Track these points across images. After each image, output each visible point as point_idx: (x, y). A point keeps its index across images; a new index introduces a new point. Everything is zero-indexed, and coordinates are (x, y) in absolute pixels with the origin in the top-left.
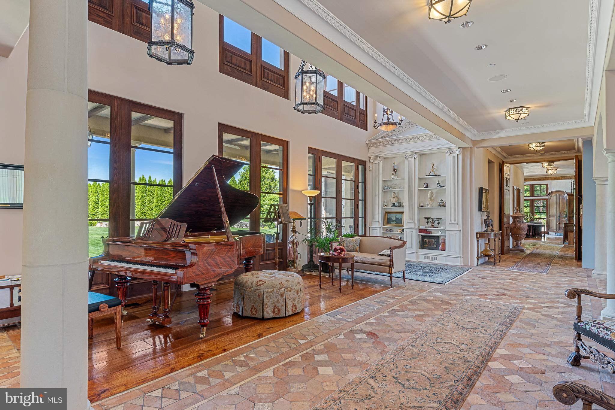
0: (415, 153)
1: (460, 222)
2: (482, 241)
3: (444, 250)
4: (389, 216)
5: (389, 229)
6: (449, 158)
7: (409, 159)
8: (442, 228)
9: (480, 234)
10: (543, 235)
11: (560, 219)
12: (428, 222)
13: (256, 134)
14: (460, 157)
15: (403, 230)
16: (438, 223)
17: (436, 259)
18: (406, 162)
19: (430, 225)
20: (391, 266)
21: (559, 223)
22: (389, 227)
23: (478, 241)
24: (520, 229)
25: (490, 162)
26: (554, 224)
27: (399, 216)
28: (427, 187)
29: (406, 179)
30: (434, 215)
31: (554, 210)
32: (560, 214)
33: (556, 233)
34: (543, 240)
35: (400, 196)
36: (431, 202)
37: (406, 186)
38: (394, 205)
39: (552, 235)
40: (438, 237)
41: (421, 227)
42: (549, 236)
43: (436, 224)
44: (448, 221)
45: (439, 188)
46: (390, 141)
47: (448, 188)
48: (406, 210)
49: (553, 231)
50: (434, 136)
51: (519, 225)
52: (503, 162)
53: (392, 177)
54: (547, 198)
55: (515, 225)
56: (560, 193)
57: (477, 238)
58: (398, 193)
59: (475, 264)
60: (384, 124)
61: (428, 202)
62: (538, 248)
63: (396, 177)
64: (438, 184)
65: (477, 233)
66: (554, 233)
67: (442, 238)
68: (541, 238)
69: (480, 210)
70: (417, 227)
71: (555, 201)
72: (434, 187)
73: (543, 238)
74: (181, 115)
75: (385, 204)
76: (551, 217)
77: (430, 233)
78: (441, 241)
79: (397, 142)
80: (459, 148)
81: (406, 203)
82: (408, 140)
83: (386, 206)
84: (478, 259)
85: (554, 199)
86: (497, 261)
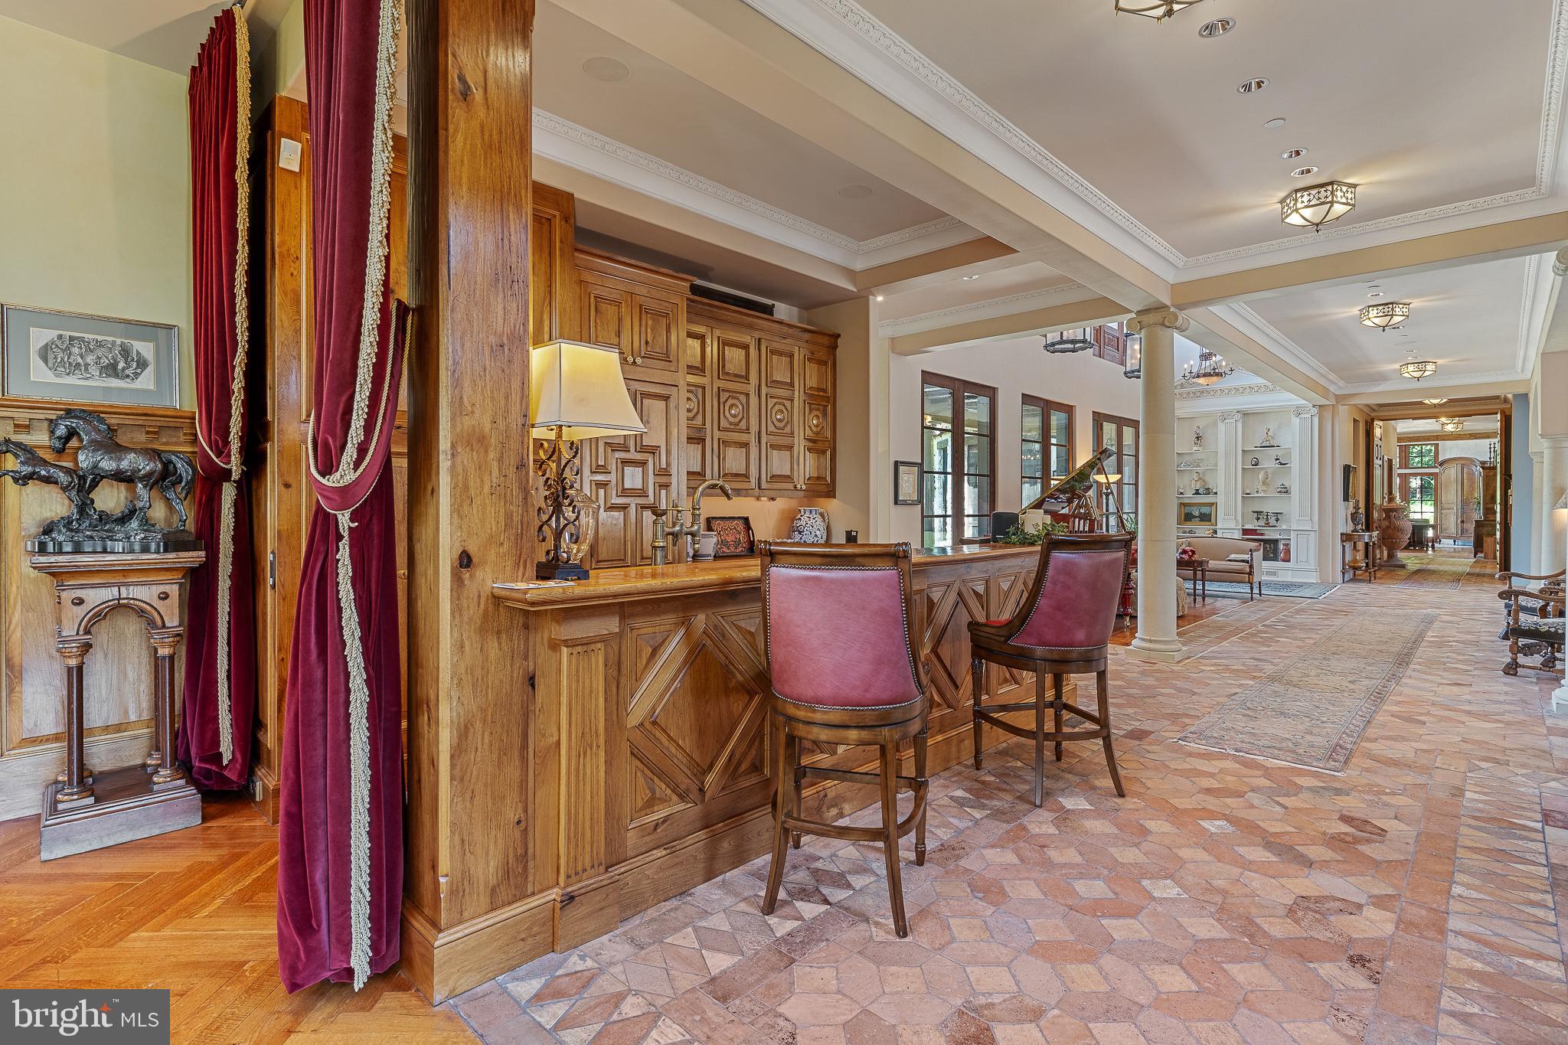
0: (1238, 412)
1: (1316, 518)
2: (1348, 546)
3: (1289, 561)
4: (1188, 510)
5: (1187, 530)
6: (1296, 421)
7: (1226, 421)
8: (1284, 527)
9: (1347, 535)
10: (1430, 544)
11: (1463, 513)
12: (1258, 519)
13: (1047, 402)
14: (1316, 420)
15: (1215, 532)
16: (1277, 520)
17: (1274, 574)
18: (1221, 427)
19: (1262, 522)
20: (1250, 573)
21: (1463, 522)
22: (1188, 526)
23: (1344, 546)
24: (1400, 530)
25: (1355, 421)
26: (1451, 522)
27: (1205, 510)
28: (1257, 465)
29: (1221, 450)
30: (1269, 507)
31: (1451, 496)
32: (1465, 503)
33: (1455, 541)
34: (1430, 551)
35: (1208, 478)
36: (1264, 488)
37: (1221, 464)
38: (1197, 493)
39: (1447, 543)
40: (1276, 542)
41: (1248, 527)
42: (1441, 546)
43: (1272, 521)
44: (1295, 516)
45: (1277, 466)
47: (1295, 465)
48: (1220, 500)
49: (1449, 538)
50: (1271, 387)
51: (1397, 523)
52: (1373, 420)
53: (1195, 448)
54: (1436, 470)
55: (1390, 522)
56: (1464, 462)
57: (1342, 541)
58: (1203, 473)
59: (1340, 580)
60: (1205, 375)
61: (1260, 487)
62: (1428, 564)
63: (1201, 449)
64: (1277, 459)
65: (1342, 534)
66: (1452, 541)
67: (1283, 542)
68: (1427, 549)
69: (1346, 498)
70: (1240, 527)
71: (1452, 479)
72: (1268, 464)
73: (1430, 549)
74: (994, 390)
75: (1181, 491)
76: (1444, 509)
77: (1262, 534)
78: (1281, 547)
80: (1314, 406)
81: (1221, 490)
82: (1226, 391)
83: (1181, 493)
84: (1343, 573)
85: (1452, 472)
86: (1373, 578)
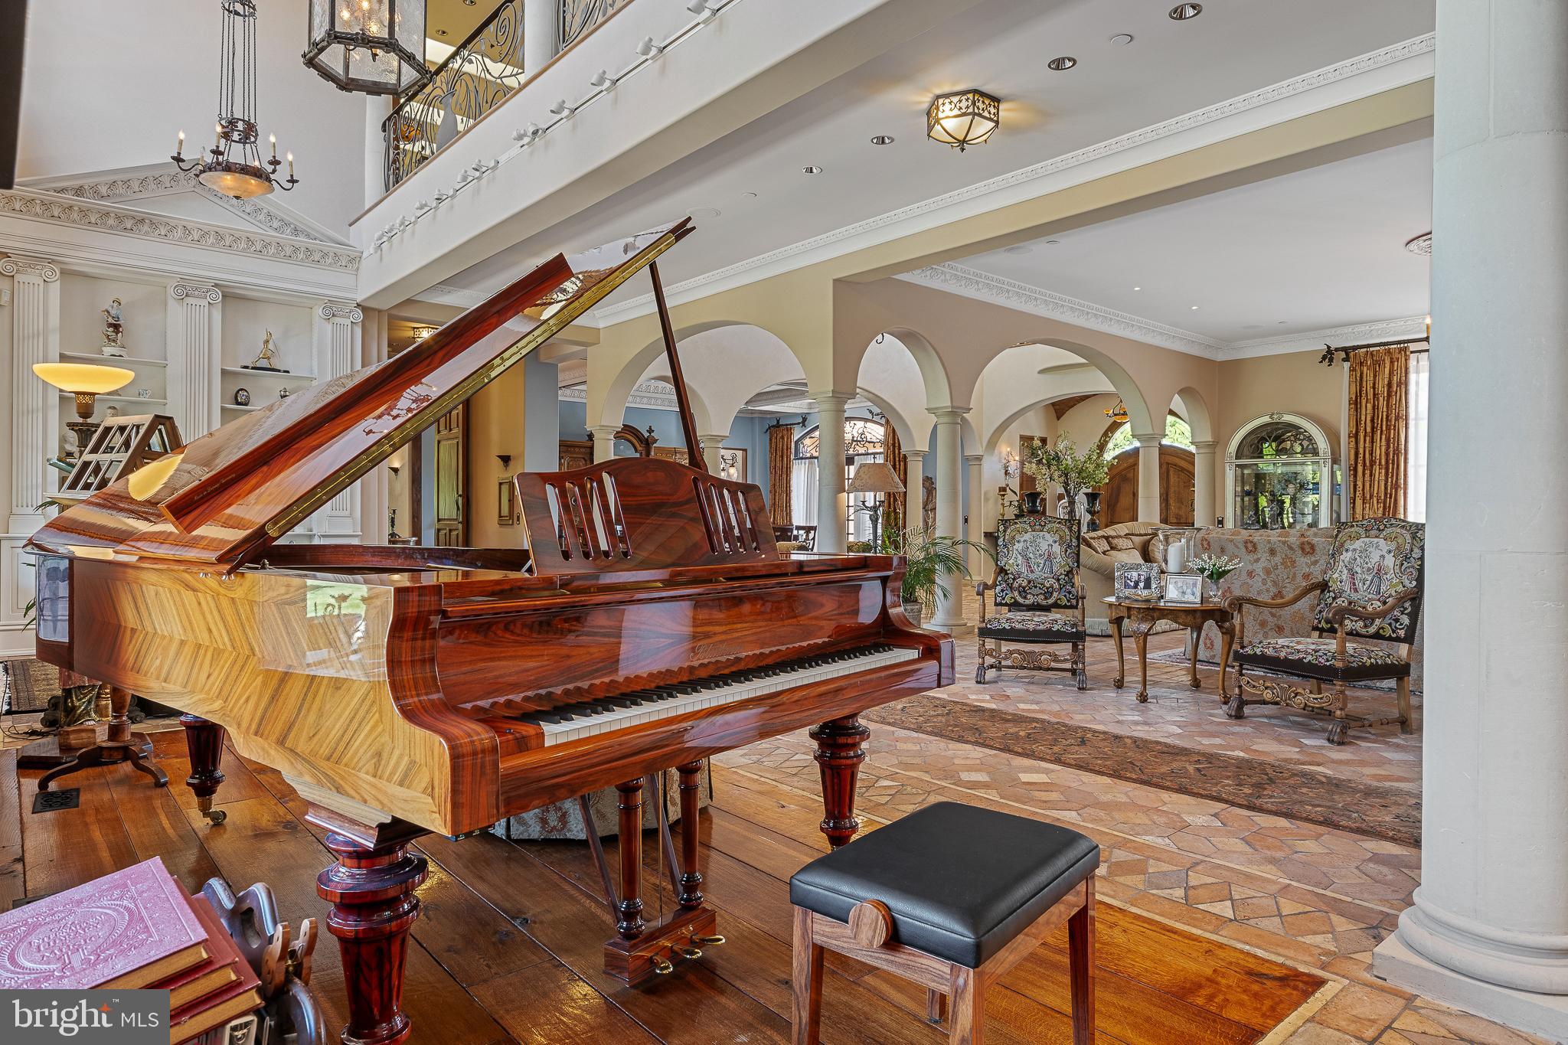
0: (216, 285)
46: (117, 217)
79: (146, 228)
